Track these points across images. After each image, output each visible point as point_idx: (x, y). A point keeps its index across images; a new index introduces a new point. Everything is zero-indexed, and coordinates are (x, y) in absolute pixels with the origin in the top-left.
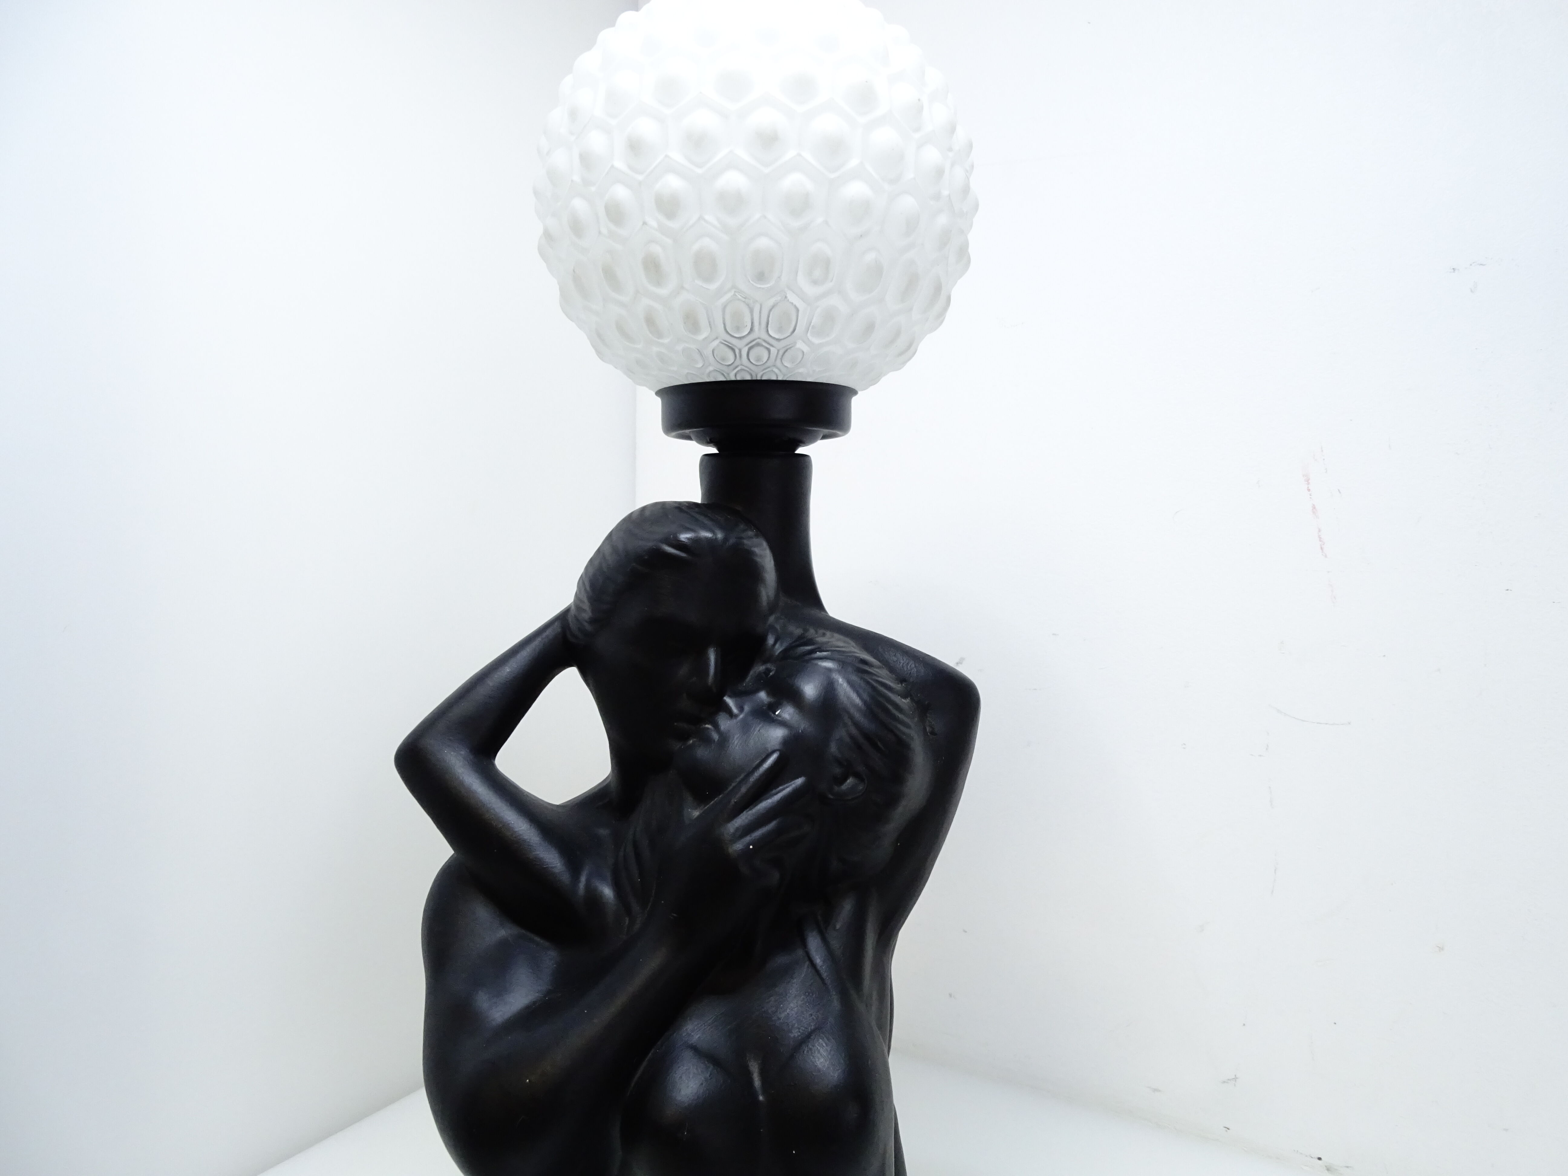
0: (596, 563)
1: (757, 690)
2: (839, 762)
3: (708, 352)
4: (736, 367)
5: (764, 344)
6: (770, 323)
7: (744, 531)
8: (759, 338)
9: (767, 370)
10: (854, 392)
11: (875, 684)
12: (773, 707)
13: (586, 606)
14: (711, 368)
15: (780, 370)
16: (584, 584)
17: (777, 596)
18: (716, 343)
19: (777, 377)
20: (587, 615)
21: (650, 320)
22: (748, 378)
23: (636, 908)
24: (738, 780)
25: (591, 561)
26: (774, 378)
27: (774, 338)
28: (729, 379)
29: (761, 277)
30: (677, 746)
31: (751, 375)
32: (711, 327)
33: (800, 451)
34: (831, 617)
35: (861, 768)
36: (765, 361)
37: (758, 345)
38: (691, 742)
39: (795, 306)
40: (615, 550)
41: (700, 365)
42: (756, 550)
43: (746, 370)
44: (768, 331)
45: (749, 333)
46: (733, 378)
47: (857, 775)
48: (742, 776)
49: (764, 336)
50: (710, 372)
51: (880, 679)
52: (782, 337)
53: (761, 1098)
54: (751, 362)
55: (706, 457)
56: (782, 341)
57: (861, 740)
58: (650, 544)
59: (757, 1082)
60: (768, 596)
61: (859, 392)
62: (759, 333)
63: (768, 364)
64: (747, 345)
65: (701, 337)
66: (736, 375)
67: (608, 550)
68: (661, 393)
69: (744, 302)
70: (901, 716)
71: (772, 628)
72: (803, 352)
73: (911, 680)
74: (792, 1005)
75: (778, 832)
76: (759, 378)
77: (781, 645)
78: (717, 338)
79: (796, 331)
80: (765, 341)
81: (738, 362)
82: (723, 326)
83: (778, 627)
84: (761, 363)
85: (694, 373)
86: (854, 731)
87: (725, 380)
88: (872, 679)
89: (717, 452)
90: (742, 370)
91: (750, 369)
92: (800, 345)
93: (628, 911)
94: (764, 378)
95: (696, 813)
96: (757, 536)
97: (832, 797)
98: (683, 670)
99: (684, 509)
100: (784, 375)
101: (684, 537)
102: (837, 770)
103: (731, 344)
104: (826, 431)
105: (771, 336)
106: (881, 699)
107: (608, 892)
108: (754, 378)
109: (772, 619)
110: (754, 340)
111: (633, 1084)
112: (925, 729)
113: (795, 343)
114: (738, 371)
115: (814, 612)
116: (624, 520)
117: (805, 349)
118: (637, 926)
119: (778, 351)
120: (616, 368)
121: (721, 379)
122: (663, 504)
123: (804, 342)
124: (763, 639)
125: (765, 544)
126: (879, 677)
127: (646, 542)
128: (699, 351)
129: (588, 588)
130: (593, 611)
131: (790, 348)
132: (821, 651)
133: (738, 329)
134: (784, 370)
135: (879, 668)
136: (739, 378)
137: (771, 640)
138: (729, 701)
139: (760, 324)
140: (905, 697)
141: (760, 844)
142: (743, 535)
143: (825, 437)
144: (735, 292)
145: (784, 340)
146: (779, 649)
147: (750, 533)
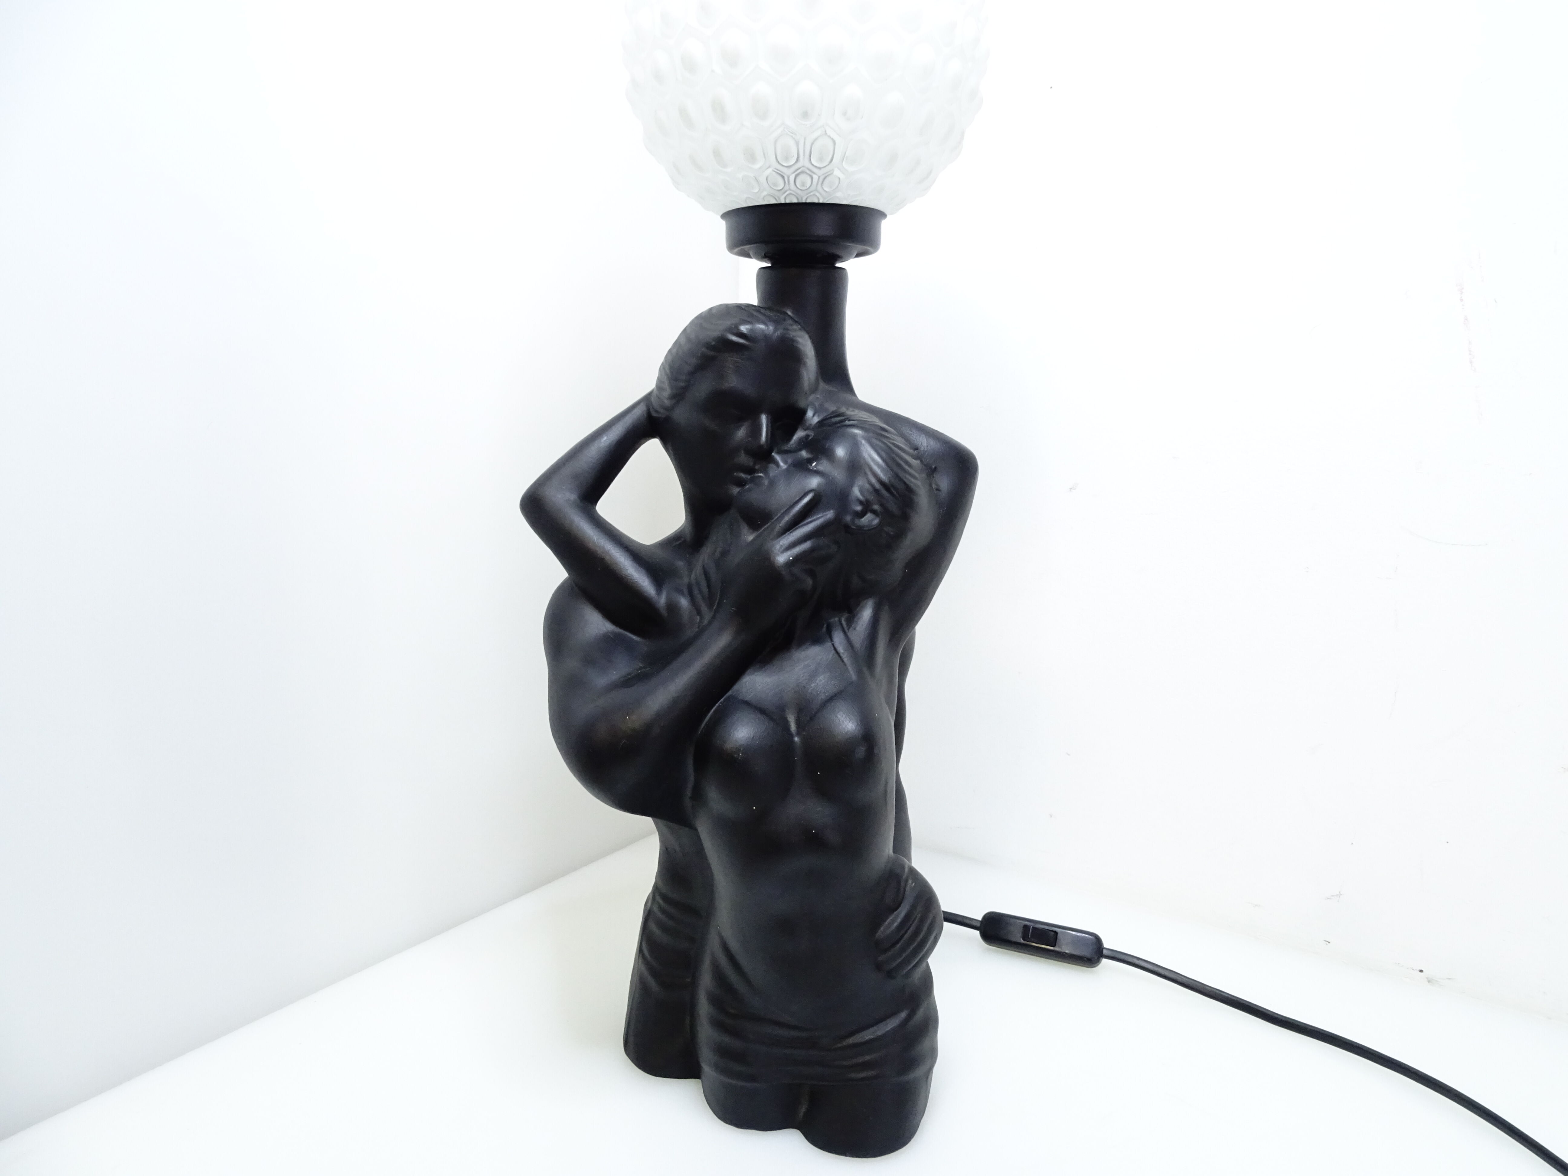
0: (674, 351)
1: (800, 450)
2: (861, 502)
3: (762, 179)
4: (786, 191)
5: (808, 172)
6: (812, 154)
7: (791, 325)
8: (803, 167)
9: (810, 194)
10: (883, 215)
11: (889, 444)
12: (810, 461)
13: (666, 386)
14: (765, 193)
15: (821, 194)
16: (664, 368)
17: (817, 381)
18: (769, 171)
19: (819, 200)
20: (667, 393)
21: (717, 153)
22: (795, 201)
23: (704, 609)
24: (782, 512)
25: (670, 351)
26: (816, 201)
27: (816, 167)
28: (779, 202)
29: (805, 115)
30: (735, 490)
31: (797, 198)
32: (765, 158)
33: (838, 265)
34: (860, 401)
35: (876, 507)
36: (808, 187)
37: (803, 172)
38: (747, 486)
39: (832, 139)
40: (689, 340)
41: (756, 191)
42: (800, 340)
43: (794, 195)
44: (810, 160)
45: (796, 162)
46: (783, 201)
47: (874, 512)
48: (785, 510)
49: (808, 165)
50: (764, 197)
51: (895, 442)
52: (822, 166)
53: (796, 739)
54: (797, 187)
55: (762, 270)
56: (823, 169)
57: (878, 486)
58: (716, 334)
59: (793, 727)
60: (809, 378)
61: (888, 216)
62: (804, 162)
63: (812, 189)
64: (794, 172)
65: (757, 166)
66: (785, 198)
67: (683, 341)
68: (726, 215)
69: (792, 136)
70: (911, 471)
71: (812, 404)
72: (839, 179)
73: (922, 449)
74: (820, 678)
75: (812, 550)
76: (804, 201)
77: (818, 416)
78: (769, 167)
79: (833, 161)
80: (809, 170)
81: (787, 187)
82: (774, 156)
83: (817, 404)
84: (806, 188)
85: (750, 196)
86: (873, 480)
87: (777, 203)
88: (889, 442)
89: (769, 265)
90: (790, 194)
91: (797, 194)
92: (837, 173)
93: (699, 613)
94: (808, 201)
95: (750, 538)
96: (800, 329)
97: (855, 528)
98: (741, 433)
99: (744, 310)
100: (824, 198)
101: (744, 328)
102: (859, 508)
103: (781, 171)
104: (859, 248)
105: (813, 165)
106: (894, 456)
107: (684, 602)
108: (800, 201)
109: (812, 398)
110: (799, 168)
111: (702, 727)
112: (931, 485)
113: (833, 170)
114: (787, 196)
115: (849, 397)
116: (697, 318)
117: (841, 176)
118: (706, 622)
119: (819, 177)
120: (688, 196)
121: (773, 202)
122: (727, 306)
123: (840, 170)
124: (804, 412)
125: (807, 337)
126: (894, 440)
127: (714, 332)
128: (756, 178)
129: (668, 371)
130: (672, 388)
131: (829, 175)
132: (849, 420)
133: (787, 159)
134: (824, 193)
135: (894, 434)
136: (788, 201)
137: (810, 413)
138: (778, 457)
139: (804, 155)
140: (915, 459)
141: (797, 559)
142: (790, 328)
143: (859, 255)
144: (784, 128)
145: (824, 169)
146: (816, 420)
147: (795, 327)
